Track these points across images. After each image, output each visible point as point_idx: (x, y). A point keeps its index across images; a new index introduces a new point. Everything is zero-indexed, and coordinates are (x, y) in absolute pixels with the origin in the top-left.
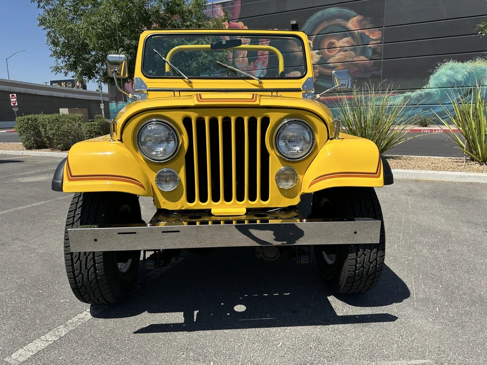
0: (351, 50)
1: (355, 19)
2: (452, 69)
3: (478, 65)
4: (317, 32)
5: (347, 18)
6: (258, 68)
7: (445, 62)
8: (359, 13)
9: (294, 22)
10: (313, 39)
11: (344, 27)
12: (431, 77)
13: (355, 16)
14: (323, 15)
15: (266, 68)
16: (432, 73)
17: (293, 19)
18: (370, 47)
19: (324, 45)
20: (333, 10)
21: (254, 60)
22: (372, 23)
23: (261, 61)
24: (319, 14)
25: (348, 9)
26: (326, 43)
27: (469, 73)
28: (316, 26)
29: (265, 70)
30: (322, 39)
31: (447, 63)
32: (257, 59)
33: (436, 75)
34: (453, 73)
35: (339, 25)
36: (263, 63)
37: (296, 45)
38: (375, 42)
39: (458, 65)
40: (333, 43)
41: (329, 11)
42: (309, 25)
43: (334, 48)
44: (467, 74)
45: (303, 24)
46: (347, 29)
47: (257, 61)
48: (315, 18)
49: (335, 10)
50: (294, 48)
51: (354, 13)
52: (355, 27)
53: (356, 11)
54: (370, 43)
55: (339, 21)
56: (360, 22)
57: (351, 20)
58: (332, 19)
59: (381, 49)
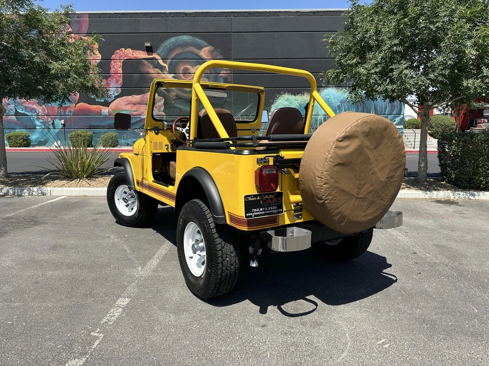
0: (205, 77)
1: (207, 49)
2: (287, 100)
3: (306, 98)
4: (172, 56)
5: (200, 47)
6: (111, 86)
7: (282, 94)
8: (210, 44)
9: (149, 45)
10: (168, 63)
11: (197, 55)
12: (272, 106)
13: (206, 46)
14: (176, 41)
15: (120, 86)
16: (272, 103)
17: (147, 41)
18: (221, 76)
19: (180, 70)
20: (186, 38)
21: (106, 78)
22: (221, 54)
23: (114, 79)
24: (173, 40)
25: (200, 39)
26: (181, 68)
27: (300, 105)
28: (171, 50)
29: (119, 89)
30: (177, 64)
31: (283, 95)
32: (110, 76)
33: (276, 105)
34: (288, 104)
35: (192, 53)
36: (117, 82)
37: (151, 67)
38: (225, 72)
39: (292, 97)
40: (188, 69)
41: (182, 39)
42: (163, 49)
43: (189, 73)
44: (298, 105)
45: (158, 48)
46: (199, 57)
47: (110, 79)
48: (170, 43)
49: (188, 38)
50: (150, 70)
51: (206, 44)
52: (208, 57)
53: (207, 42)
54: (222, 72)
55: (192, 49)
56: (211, 52)
57: (203, 50)
58: (186, 47)
59: (231, 79)
